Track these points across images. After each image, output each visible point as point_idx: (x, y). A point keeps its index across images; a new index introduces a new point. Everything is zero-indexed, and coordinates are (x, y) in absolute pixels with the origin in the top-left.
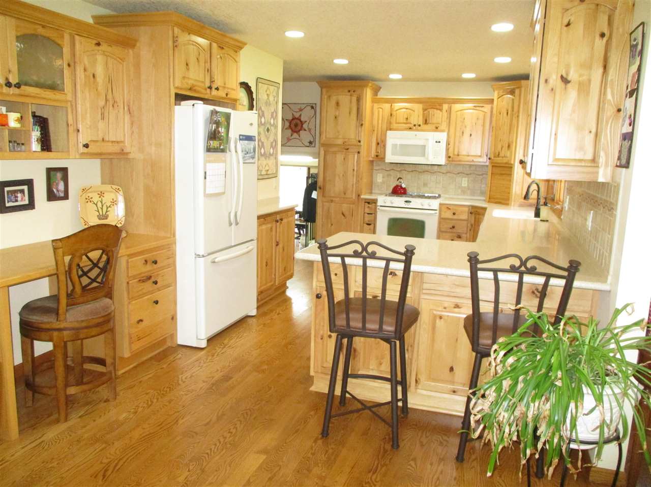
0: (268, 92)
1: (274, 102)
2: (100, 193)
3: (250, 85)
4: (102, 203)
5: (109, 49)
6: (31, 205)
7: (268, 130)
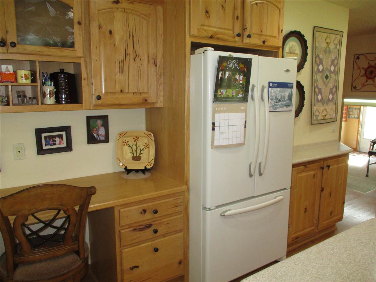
0: (328, 40)
1: (336, 50)
2: (135, 138)
3: (303, 33)
4: (136, 146)
5: (130, 6)
6: (69, 148)
7: (327, 77)
